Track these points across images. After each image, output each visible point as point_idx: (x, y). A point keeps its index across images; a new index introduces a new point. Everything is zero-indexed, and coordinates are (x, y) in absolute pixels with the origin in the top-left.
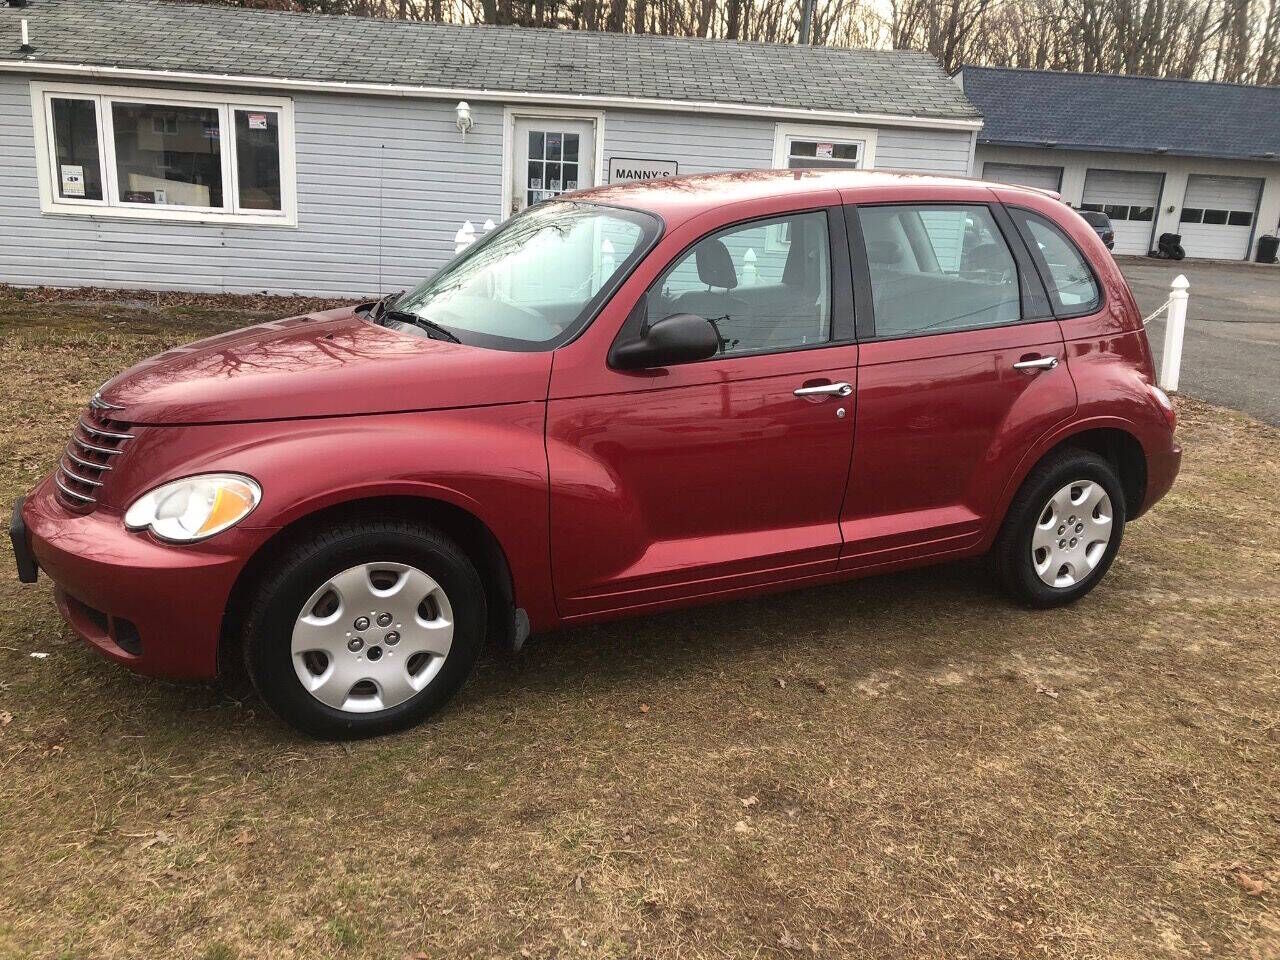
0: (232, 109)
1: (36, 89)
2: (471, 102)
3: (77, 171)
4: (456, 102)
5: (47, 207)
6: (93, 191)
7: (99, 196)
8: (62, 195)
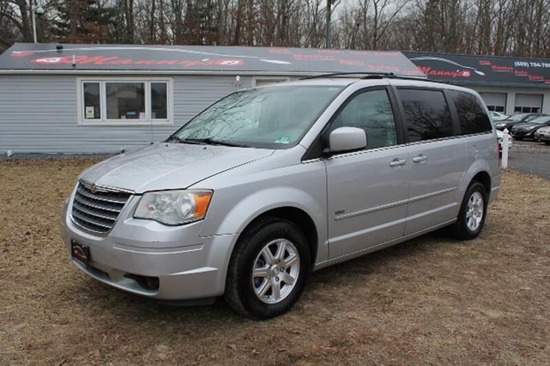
0: (150, 83)
1: (79, 80)
2: (240, 76)
3: (92, 109)
4: (235, 76)
5: (80, 123)
6: (97, 116)
7: (99, 118)
8: (85, 118)
